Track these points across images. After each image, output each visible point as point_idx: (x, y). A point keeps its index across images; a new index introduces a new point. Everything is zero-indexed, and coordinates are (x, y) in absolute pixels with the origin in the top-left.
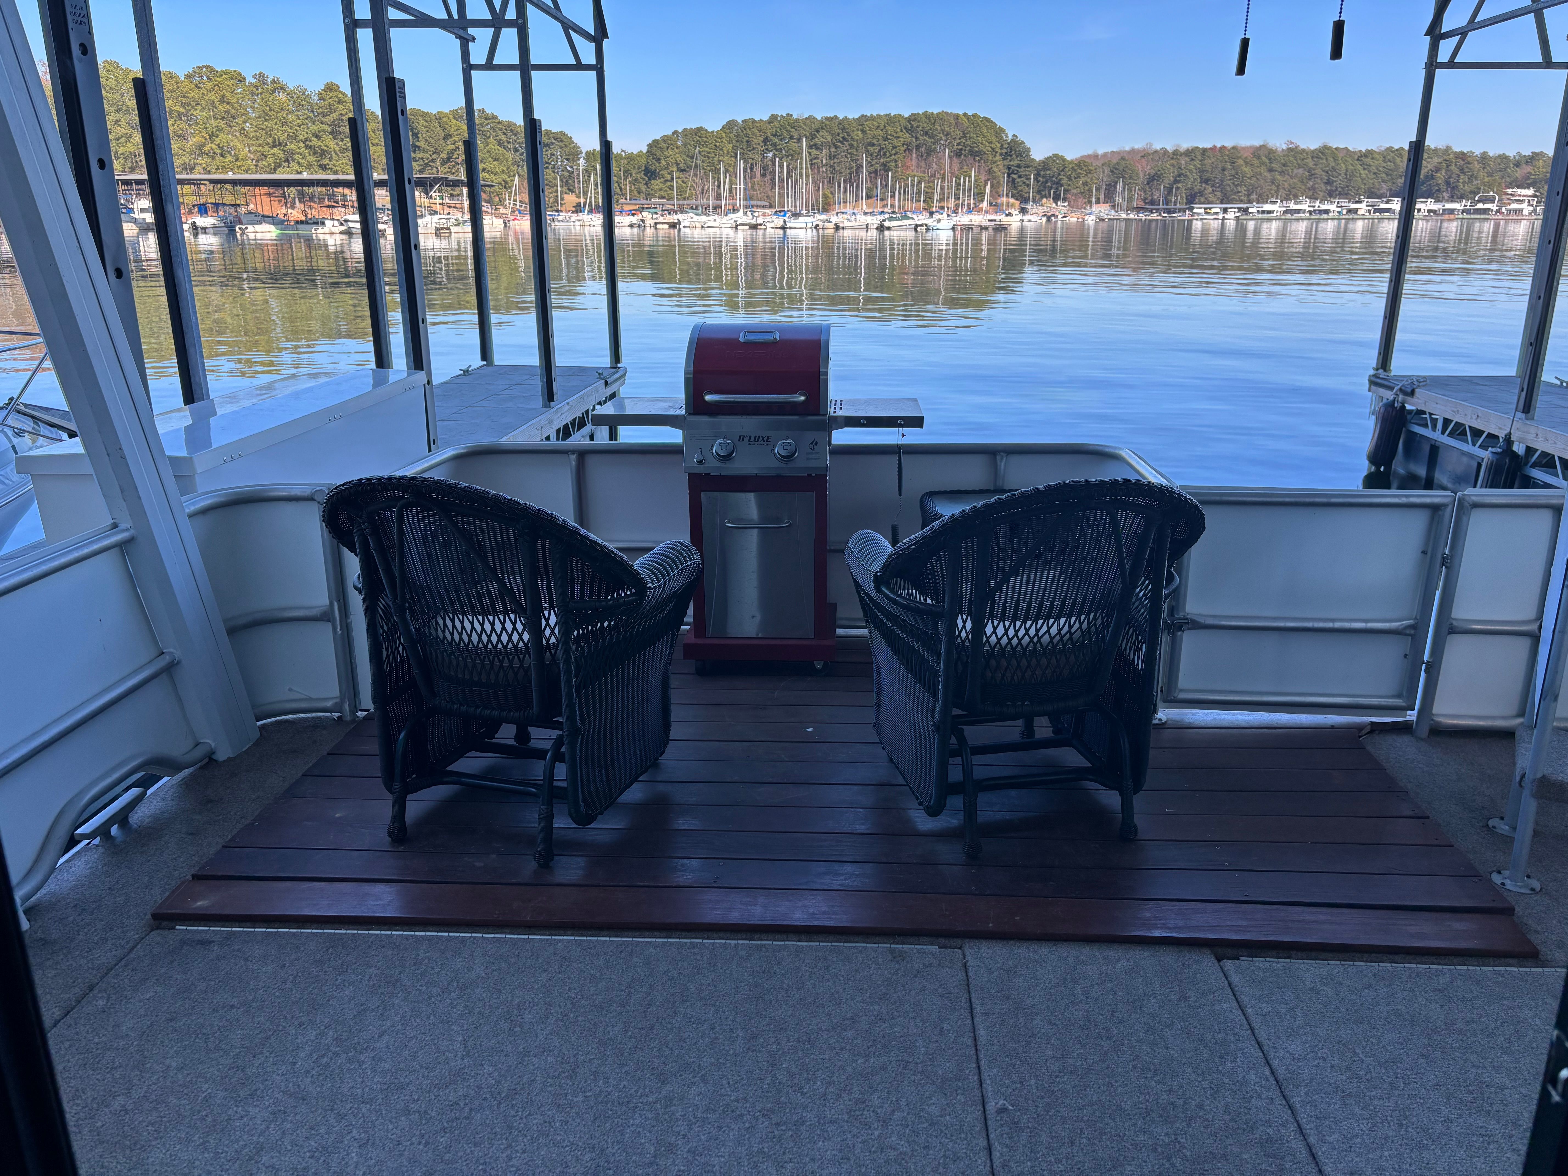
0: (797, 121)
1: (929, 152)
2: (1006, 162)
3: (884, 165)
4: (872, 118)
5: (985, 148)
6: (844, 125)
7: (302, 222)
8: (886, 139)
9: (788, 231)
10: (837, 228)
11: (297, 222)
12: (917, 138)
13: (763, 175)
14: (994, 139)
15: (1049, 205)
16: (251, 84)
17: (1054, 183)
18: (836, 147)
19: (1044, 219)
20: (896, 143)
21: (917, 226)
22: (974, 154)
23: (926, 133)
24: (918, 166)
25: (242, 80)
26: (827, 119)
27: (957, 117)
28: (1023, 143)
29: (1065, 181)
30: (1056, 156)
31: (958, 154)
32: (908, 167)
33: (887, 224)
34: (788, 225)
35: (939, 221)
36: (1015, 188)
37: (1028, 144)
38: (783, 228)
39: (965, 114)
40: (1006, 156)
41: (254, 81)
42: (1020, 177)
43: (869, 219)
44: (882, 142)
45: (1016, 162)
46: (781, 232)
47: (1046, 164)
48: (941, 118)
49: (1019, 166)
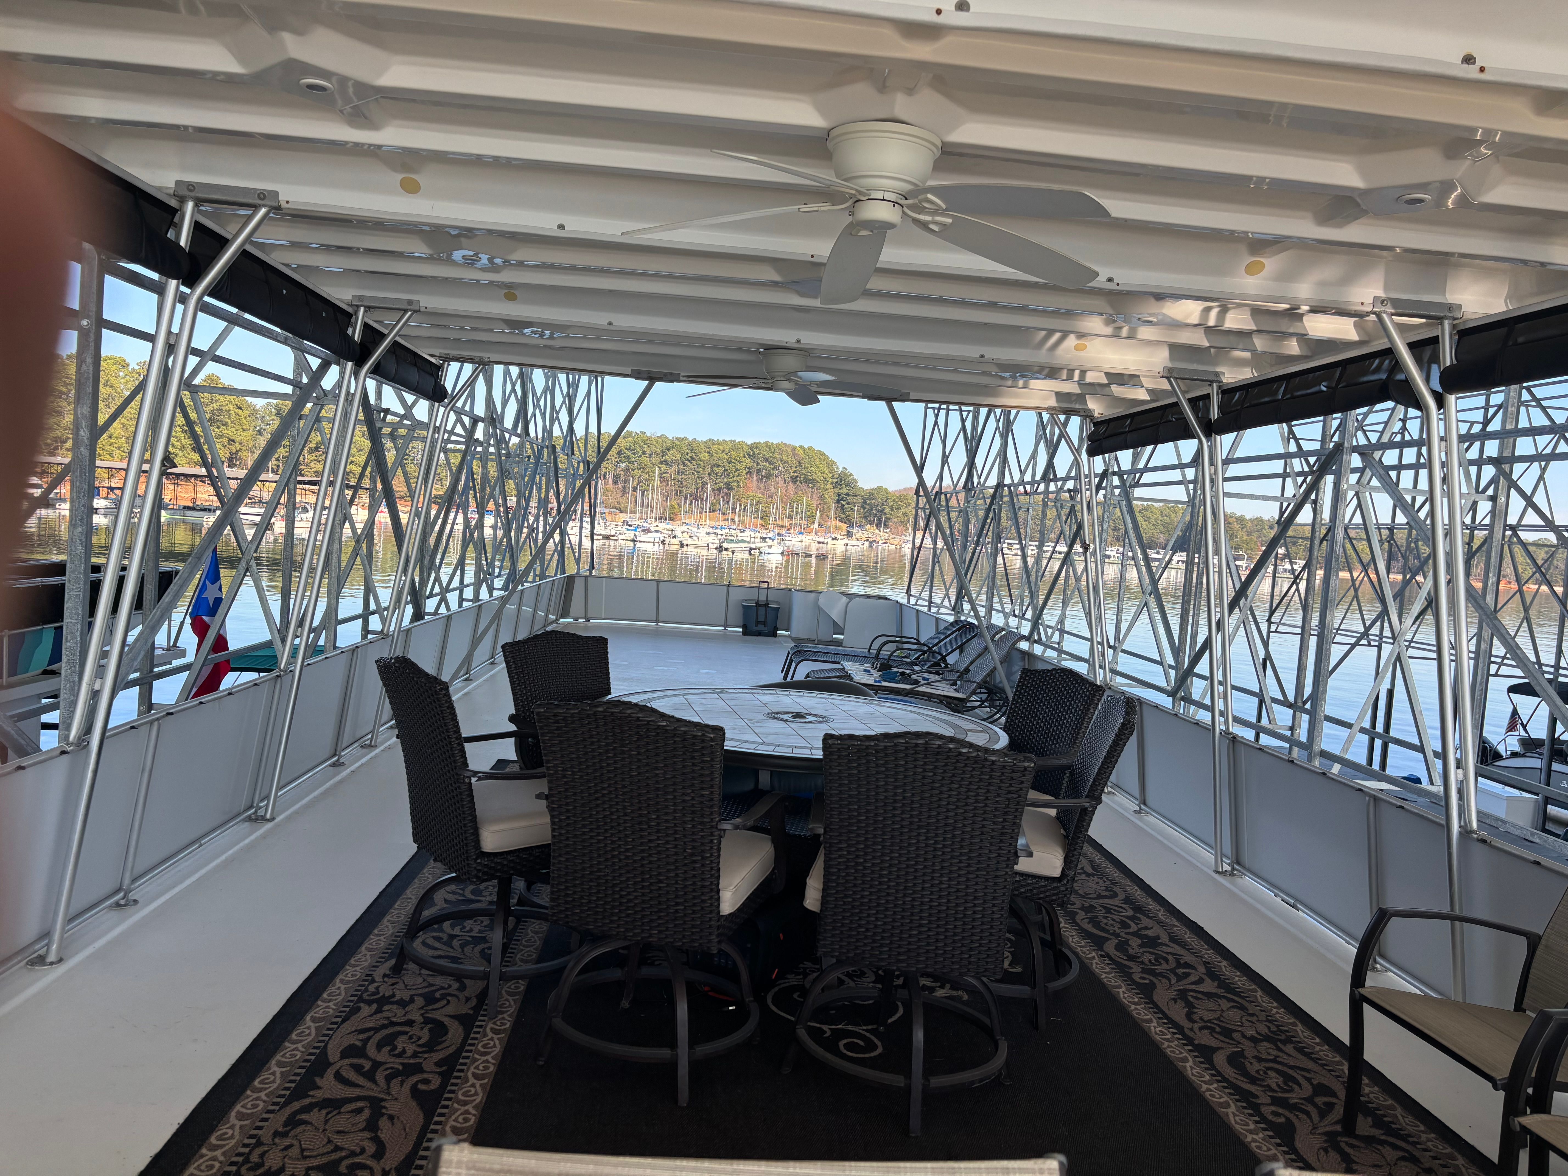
0: (649, 439)
1: (768, 476)
2: (836, 490)
3: (727, 484)
4: (719, 443)
5: (818, 477)
6: (692, 446)
7: (189, 508)
8: (730, 462)
9: (638, 544)
10: (682, 545)
11: (185, 507)
12: (758, 464)
13: (615, 483)
14: (826, 470)
15: (871, 531)
16: (133, 370)
17: (878, 511)
18: (685, 465)
19: (867, 544)
20: (738, 466)
21: (751, 549)
22: (808, 481)
23: (766, 460)
24: (758, 487)
25: (125, 365)
26: (677, 439)
27: (794, 449)
28: (851, 475)
29: (887, 510)
30: (880, 488)
31: (794, 480)
32: (749, 488)
33: (725, 545)
34: (638, 539)
35: (770, 547)
36: (844, 513)
37: (856, 477)
38: (633, 541)
39: (801, 447)
40: (837, 484)
41: (137, 367)
42: (848, 504)
43: (711, 539)
44: (726, 464)
45: (845, 491)
46: (631, 544)
47: (871, 494)
48: (780, 448)
49: (847, 494)
